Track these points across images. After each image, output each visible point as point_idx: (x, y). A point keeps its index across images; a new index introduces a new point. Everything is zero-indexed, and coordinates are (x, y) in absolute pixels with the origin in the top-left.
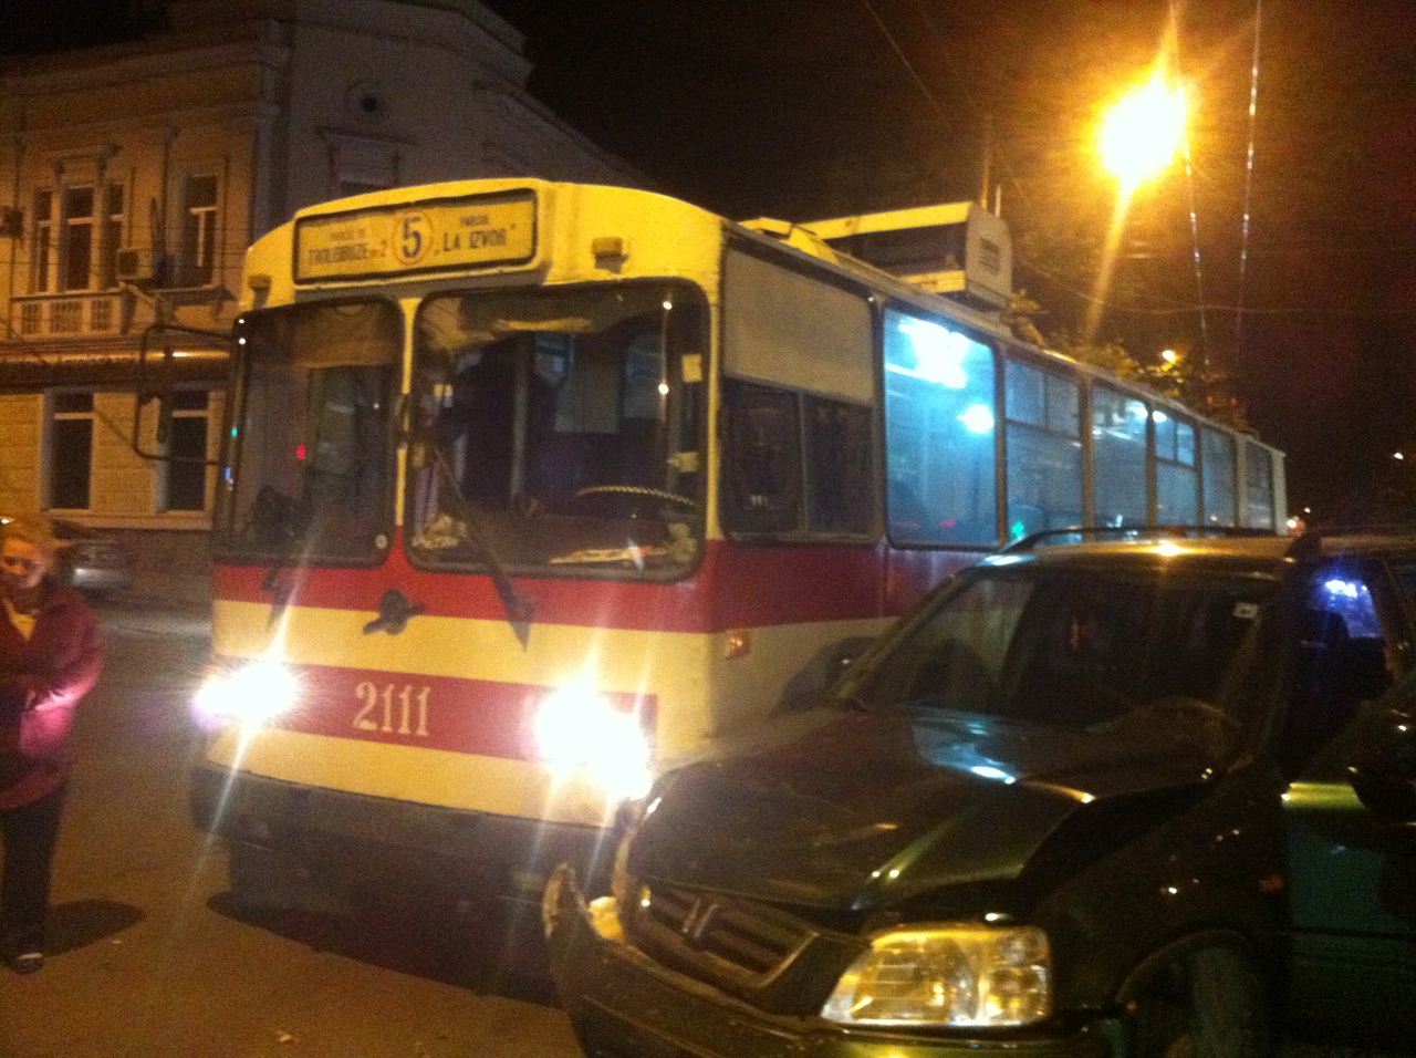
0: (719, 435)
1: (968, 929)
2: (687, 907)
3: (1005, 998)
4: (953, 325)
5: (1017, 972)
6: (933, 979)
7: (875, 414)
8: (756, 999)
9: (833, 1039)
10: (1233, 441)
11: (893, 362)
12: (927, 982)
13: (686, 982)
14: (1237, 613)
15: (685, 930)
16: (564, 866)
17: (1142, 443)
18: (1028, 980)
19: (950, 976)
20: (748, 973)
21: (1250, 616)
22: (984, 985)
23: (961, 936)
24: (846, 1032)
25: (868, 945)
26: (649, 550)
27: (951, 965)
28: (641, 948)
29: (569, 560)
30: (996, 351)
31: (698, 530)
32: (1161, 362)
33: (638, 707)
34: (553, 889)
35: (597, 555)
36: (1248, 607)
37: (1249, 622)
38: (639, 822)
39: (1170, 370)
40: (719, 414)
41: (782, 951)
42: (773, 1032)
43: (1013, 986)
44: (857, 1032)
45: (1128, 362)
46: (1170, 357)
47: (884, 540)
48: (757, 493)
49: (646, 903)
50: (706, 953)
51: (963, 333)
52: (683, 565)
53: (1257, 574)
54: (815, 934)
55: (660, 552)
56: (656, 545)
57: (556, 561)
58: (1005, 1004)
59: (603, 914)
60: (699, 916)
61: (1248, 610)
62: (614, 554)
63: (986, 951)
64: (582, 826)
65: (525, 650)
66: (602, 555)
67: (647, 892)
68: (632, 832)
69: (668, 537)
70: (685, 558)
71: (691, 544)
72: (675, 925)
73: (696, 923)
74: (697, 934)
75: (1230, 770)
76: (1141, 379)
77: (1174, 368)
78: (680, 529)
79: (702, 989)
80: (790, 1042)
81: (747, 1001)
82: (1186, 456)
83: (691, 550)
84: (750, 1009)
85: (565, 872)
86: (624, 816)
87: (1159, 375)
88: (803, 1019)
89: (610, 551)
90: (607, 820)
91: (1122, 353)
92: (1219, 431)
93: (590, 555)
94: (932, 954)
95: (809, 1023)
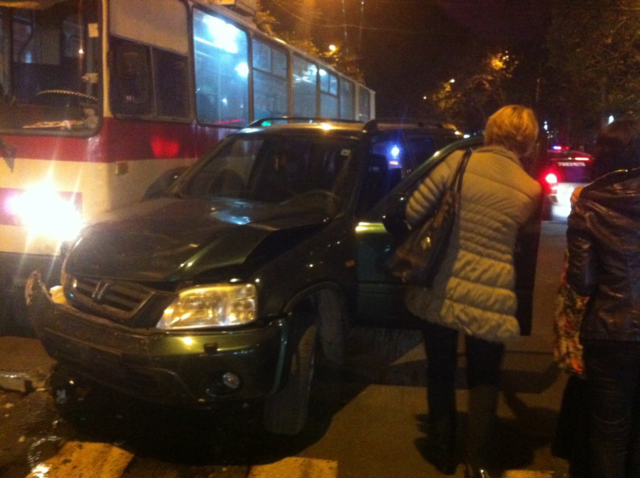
0: (108, 65)
1: (221, 286)
2: (94, 285)
3: (238, 313)
4: (228, 20)
5: (242, 302)
6: (208, 308)
7: (189, 60)
8: (127, 322)
9: (162, 336)
10: (354, 86)
11: (198, 36)
12: (205, 310)
13: (94, 318)
14: (342, 154)
15: (94, 296)
16: (35, 272)
17: (315, 84)
18: (248, 306)
19: (214, 306)
20: (122, 312)
21: (347, 155)
22: (229, 309)
23: (219, 289)
24: (168, 333)
25: (177, 296)
26: (74, 122)
27: (215, 302)
28: (73, 306)
29: (34, 126)
30: (248, 35)
31: (99, 112)
32: (329, 51)
33: (73, 198)
34: (30, 283)
35: (48, 124)
36: (346, 151)
37: (346, 157)
38: (71, 250)
39: (333, 55)
40: (108, 54)
41: (139, 301)
42: (135, 336)
43: (241, 308)
44: (173, 333)
45: (314, 49)
46: (333, 48)
47: (195, 121)
48: (129, 95)
49: (75, 285)
50: (104, 305)
51: (233, 24)
52: (92, 129)
53: (352, 137)
54: (153, 293)
55: (81, 123)
56: (78, 119)
57: (26, 127)
58: (238, 316)
59: (57, 294)
60: (99, 289)
61: (346, 152)
62: (57, 124)
63: (229, 295)
64: (47, 255)
65: (12, 171)
66: (51, 124)
67: (76, 281)
68: (68, 255)
69: (84, 116)
70: (93, 126)
71: (96, 119)
72: (88, 294)
73: (98, 293)
74: (99, 297)
75: (335, 218)
76: (320, 58)
77: (334, 54)
78: (90, 112)
79: (102, 321)
80: (142, 339)
81: (122, 324)
82: (333, 91)
83: (96, 122)
84: (123, 327)
85: (36, 275)
86: (64, 249)
87: (328, 56)
88: (148, 329)
89: (55, 123)
90: (57, 252)
91: (312, 44)
92: (349, 81)
93: (44, 124)
94: (206, 298)
95: (151, 330)
